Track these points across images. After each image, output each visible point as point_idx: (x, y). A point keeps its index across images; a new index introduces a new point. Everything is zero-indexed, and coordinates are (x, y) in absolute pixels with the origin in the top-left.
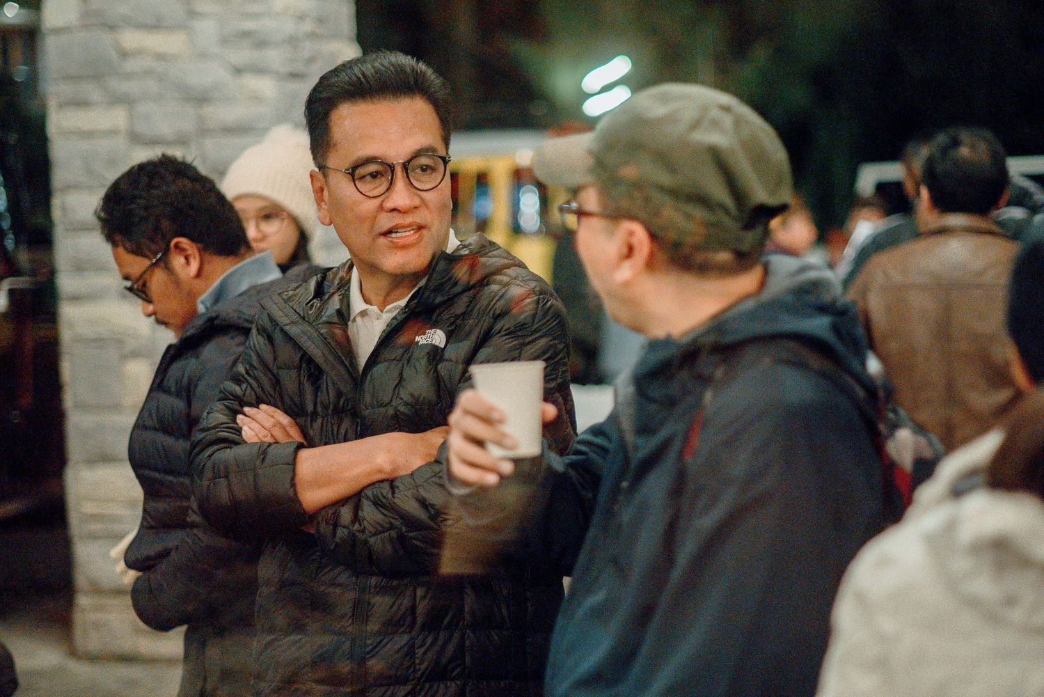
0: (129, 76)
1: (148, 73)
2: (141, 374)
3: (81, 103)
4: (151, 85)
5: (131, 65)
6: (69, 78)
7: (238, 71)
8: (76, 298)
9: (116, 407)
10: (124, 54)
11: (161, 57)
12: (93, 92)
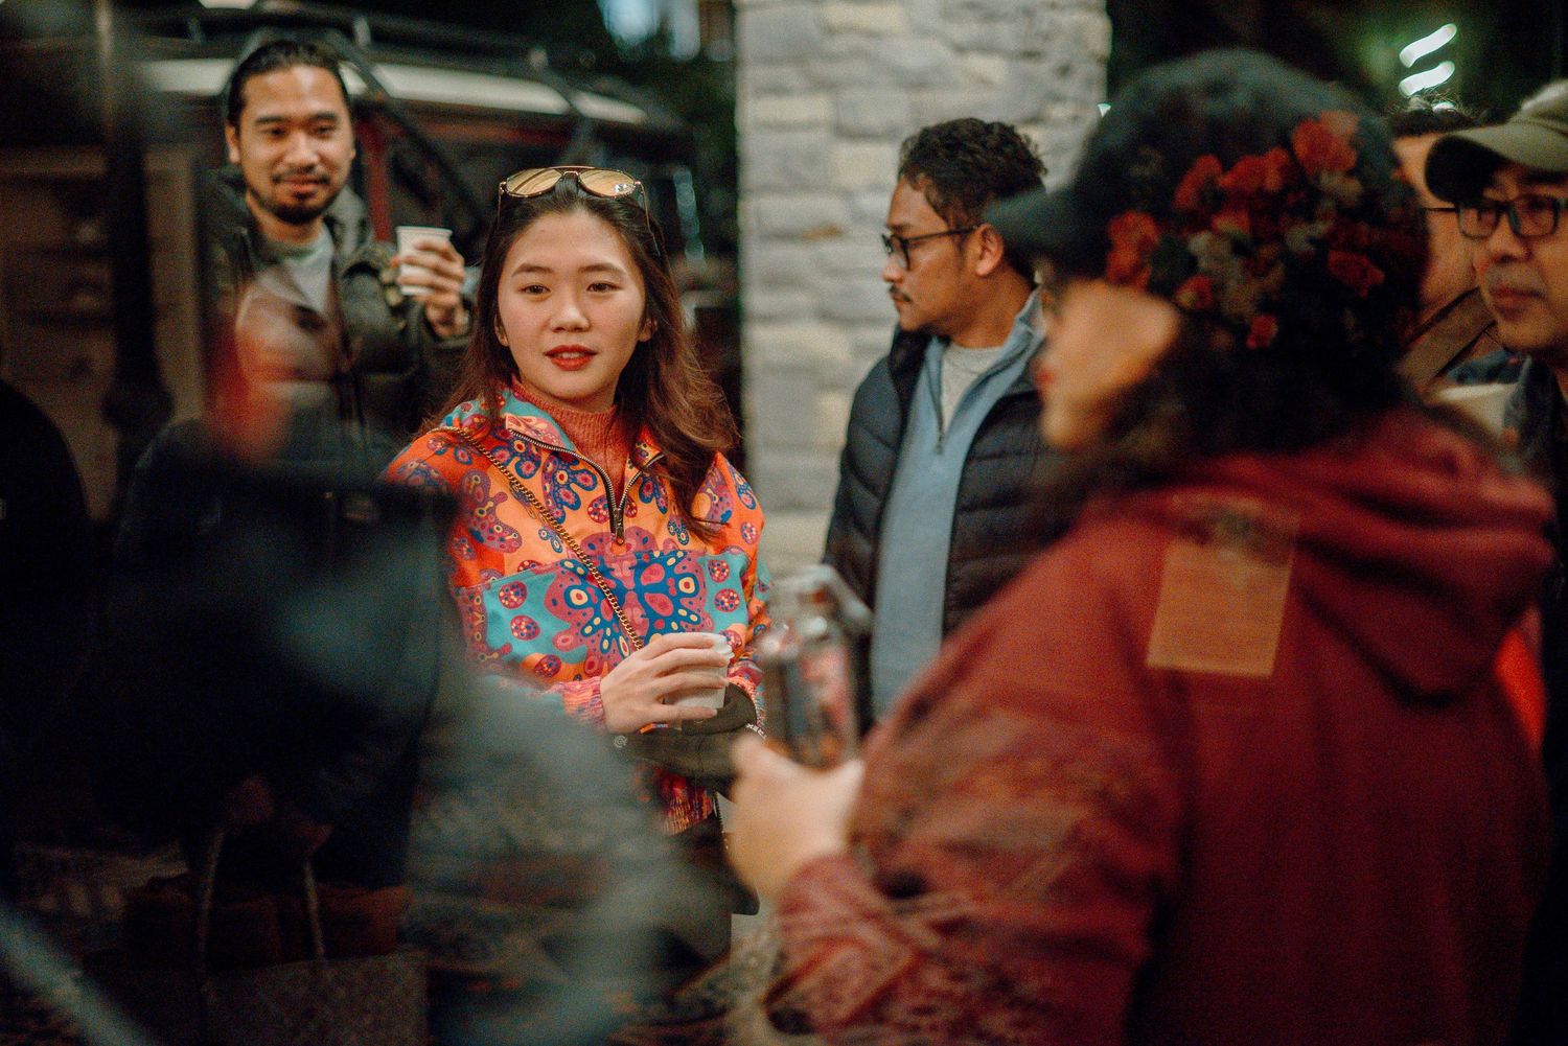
0: (833, 58)
1: (857, 54)
2: (836, 410)
3: (777, 90)
4: (860, 69)
5: (839, 44)
6: (770, 61)
7: (960, 50)
8: (769, 319)
9: (805, 446)
10: (831, 31)
11: (871, 34)
12: (789, 75)
